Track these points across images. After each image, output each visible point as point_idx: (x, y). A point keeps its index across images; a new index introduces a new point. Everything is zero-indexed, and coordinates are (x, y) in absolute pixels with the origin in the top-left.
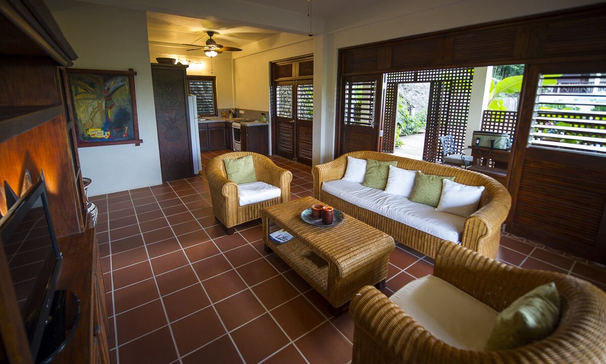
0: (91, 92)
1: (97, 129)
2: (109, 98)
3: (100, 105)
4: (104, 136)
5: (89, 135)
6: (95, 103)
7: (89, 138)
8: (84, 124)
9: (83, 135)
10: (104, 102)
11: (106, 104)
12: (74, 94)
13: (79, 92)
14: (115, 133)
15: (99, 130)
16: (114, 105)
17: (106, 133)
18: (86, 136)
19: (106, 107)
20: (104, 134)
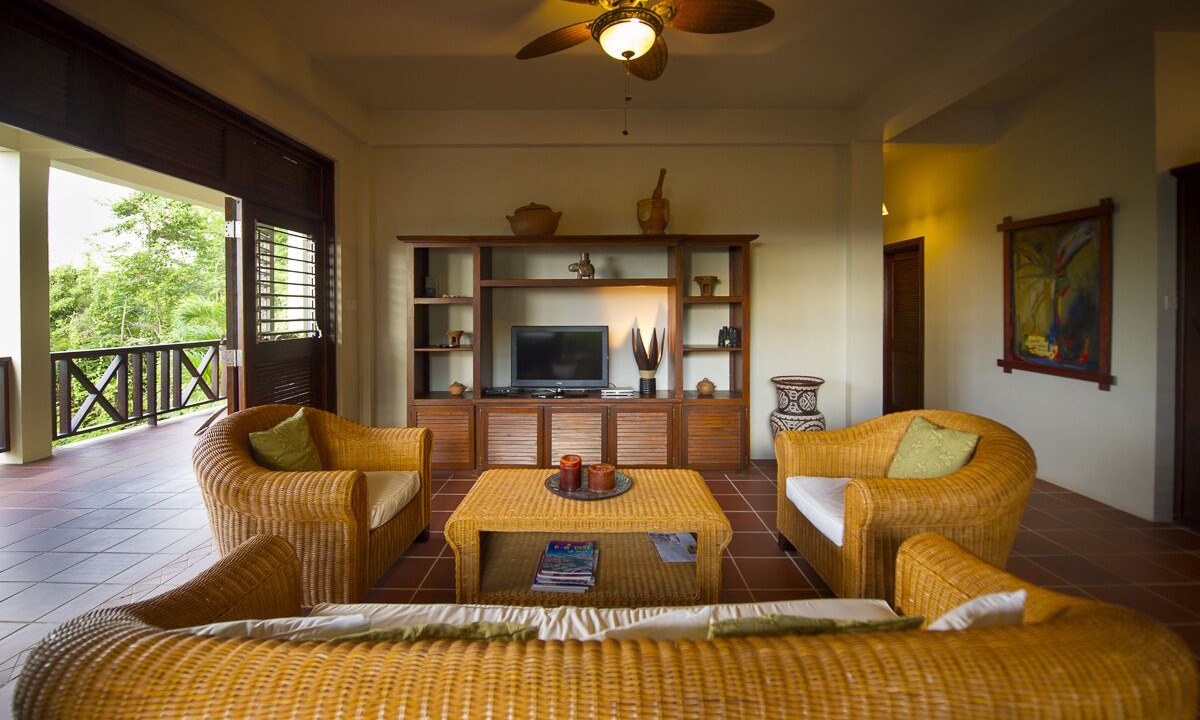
0: (1036, 262)
1: (1039, 338)
2: (1061, 272)
3: (1046, 286)
4: (1047, 354)
5: (1027, 347)
6: (1040, 286)
7: (1027, 353)
8: (1024, 325)
9: (1021, 345)
10: (1054, 281)
11: (1057, 285)
12: (1015, 268)
13: (1022, 263)
14: (1066, 349)
15: (1042, 340)
16: (1068, 287)
17: (1052, 348)
18: (1023, 348)
19: (1056, 292)
20: (1049, 350)
